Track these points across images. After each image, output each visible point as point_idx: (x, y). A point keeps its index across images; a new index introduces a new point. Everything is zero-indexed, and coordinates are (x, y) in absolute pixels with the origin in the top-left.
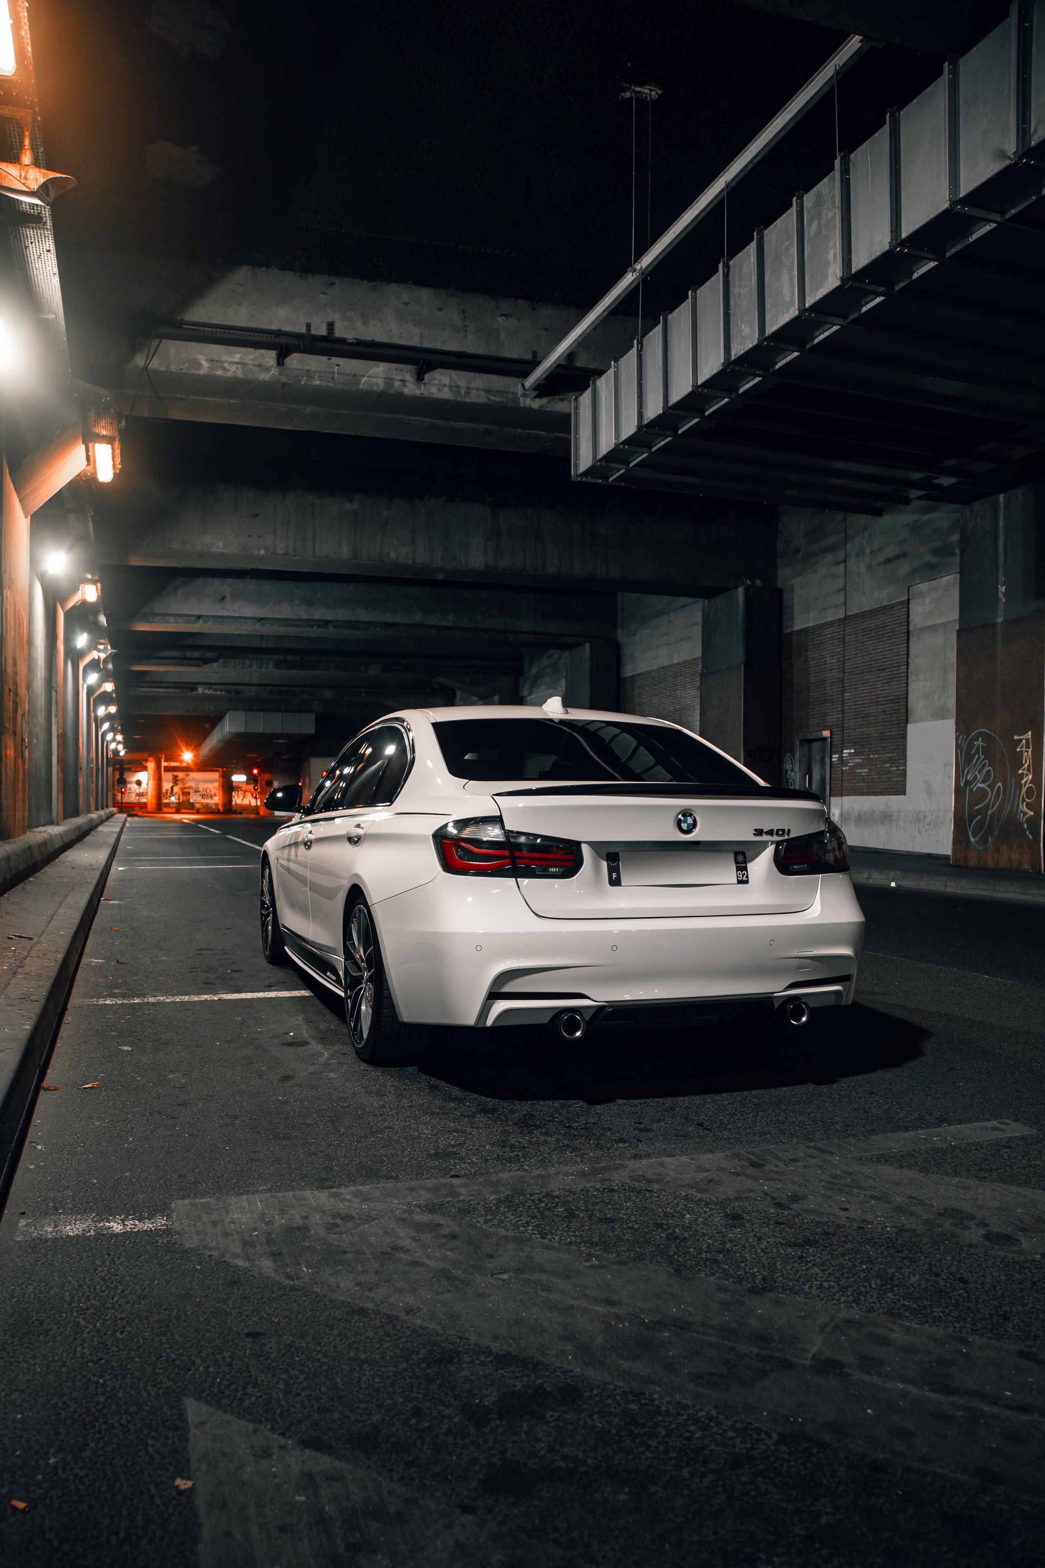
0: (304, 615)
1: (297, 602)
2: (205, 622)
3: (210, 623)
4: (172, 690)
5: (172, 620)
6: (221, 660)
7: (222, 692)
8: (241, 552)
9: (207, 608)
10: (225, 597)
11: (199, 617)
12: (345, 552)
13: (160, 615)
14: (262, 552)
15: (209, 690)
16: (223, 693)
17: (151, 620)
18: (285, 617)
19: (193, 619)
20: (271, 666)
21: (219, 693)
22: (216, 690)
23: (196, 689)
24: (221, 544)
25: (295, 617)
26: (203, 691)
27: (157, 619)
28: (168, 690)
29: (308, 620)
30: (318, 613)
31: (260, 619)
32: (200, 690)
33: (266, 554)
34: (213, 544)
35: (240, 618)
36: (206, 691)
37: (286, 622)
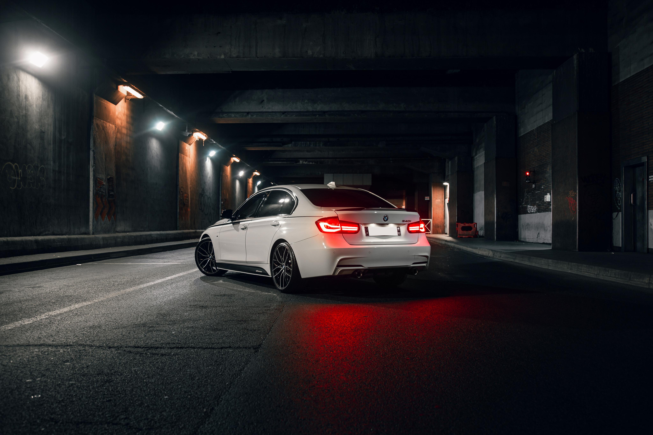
0: (310, 109)
1: (306, 101)
2: (252, 116)
3: (255, 116)
4: (285, 162)
5: (233, 116)
6: (293, 143)
7: (312, 163)
8: (209, 57)
9: (253, 107)
10: (263, 101)
11: (248, 113)
12: (277, 52)
13: (226, 113)
14: (223, 57)
15: (305, 162)
16: (314, 163)
17: (221, 116)
18: (299, 110)
19: (245, 114)
20: (321, 145)
21: (311, 163)
22: (309, 162)
23: (299, 162)
24: (196, 53)
25: (305, 110)
26: (303, 162)
27: (225, 115)
28: (283, 162)
29: (313, 111)
30: (319, 107)
31: (284, 113)
32: (301, 162)
33: (225, 58)
34: (191, 54)
35: (272, 112)
36: (304, 163)
37: (299, 113)
